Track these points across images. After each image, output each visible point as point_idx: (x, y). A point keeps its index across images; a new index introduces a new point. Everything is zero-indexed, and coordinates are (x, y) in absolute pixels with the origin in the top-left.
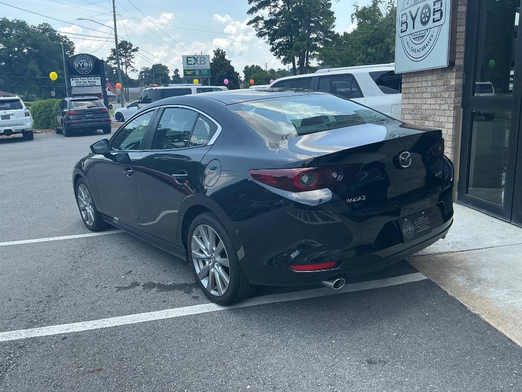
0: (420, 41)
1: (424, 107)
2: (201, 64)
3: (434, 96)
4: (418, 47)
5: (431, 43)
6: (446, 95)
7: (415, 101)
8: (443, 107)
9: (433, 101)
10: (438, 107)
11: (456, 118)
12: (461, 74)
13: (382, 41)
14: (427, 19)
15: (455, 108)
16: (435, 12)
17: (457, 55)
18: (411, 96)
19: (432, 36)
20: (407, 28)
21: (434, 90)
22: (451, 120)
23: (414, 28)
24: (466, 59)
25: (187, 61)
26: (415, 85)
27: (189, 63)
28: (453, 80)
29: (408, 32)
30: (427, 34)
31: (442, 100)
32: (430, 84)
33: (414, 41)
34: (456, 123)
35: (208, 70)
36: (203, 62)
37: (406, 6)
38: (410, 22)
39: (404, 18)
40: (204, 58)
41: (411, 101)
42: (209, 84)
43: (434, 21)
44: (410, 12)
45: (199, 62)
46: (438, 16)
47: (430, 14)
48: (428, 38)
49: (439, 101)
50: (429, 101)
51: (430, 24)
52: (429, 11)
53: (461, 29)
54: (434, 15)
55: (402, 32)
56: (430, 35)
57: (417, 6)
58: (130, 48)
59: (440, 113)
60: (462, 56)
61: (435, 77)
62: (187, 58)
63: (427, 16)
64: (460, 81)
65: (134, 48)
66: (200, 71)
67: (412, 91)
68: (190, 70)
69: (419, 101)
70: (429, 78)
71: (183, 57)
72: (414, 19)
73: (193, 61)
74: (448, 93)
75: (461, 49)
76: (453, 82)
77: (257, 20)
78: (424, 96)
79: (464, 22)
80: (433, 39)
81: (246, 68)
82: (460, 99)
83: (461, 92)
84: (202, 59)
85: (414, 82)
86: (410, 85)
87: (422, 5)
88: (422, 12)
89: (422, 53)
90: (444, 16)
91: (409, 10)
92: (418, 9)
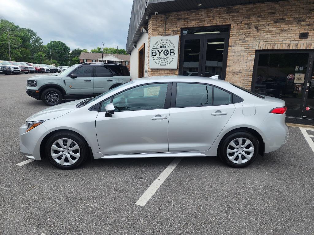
0: (164, 60)
4: (162, 62)
14: (167, 54)
19: (170, 59)
20: (156, 55)
23: (160, 55)
28: (177, 73)
30: (167, 58)
32: (166, 73)
33: (160, 59)
37: (155, 48)
38: (158, 53)
43: (170, 55)
44: (158, 50)
46: (172, 54)
48: (168, 60)
51: (169, 55)
52: (168, 52)
54: (170, 53)
55: (153, 55)
60: (179, 66)
72: (160, 53)
86: (155, 73)
87: (164, 49)
88: (164, 52)
89: (165, 64)
90: (175, 54)
91: (158, 49)
92: (162, 50)
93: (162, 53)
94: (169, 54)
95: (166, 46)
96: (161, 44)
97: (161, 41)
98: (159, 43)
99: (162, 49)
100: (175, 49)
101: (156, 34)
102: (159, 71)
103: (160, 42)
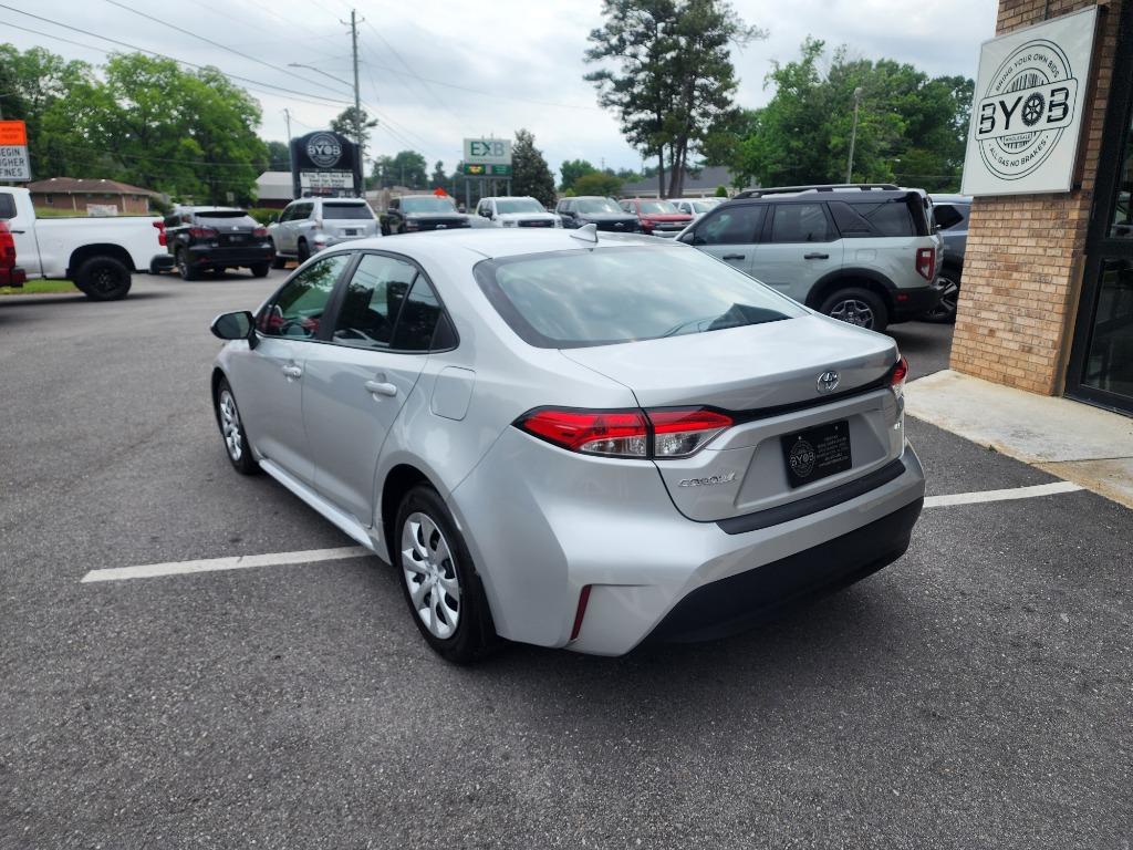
0: (1019, 150)
1: (1013, 250)
2: (496, 155)
3: (1036, 235)
4: (1012, 158)
5: (1040, 154)
6: (1060, 233)
7: (995, 241)
8: (1053, 252)
9: (1032, 242)
10: (1041, 251)
11: (1074, 270)
12: (1088, 204)
13: (815, 127)
14: (1035, 115)
15: (1073, 255)
16: (1052, 105)
17: (1086, 175)
18: (988, 232)
19: (1044, 143)
20: (993, 126)
21: (1036, 225)
22: (1066, 271)
23: (1007, 128)
24: (1098, 180)
25: (473, 149)
26: (999, 216)
27: (475, 152)
28: (1075, 213)
29: (995, 133)
30: (1034, 139)
31: (1050, 241)
32: (1028, 215)
33: (1005, 148)
34: (1073, 277)
35: (508, 167)
36: (499, 152)
37: (994, 92)
38: (1000, 116)
39: (988, 112)
40: (500, 145)
41: (986, 241)
42: (509, 192)
43: (1050, 120)
44: (1002, 104)
45: (492, 151)
46: (1058, 112)
47: (1042, 108)
48: (1036, 145)
49: (1044, 243)
50: (1025, 242)
51: (1042, 123)
52: (1042, 103)
53: (1097, 135)
54: (1050, 110)
55: (981, 132)
56: (1039, 142)
57: (1018, 94)
58: (363, 121)
59: (1044, 261)
60: (1093, 176)
61: (1039, 206)
62: (472, 143)
63: (1036, 112)
64: (1086, 214)
65: (368, 121)
66: (494, 168)
67: (992, 224)
68: (477, 166)
69: (1002, 241)
70: (1026, 206)
71: (465, 141)
72: (1008, 115)
73: (482, 150)
74: (1063, 231)
75: (1092, 165)
76: (1074, 215)
77: (600, 76)
78: (1015, 233)
79: (1100, 124)
80: (1045, 149)
81: (566, 165)
82: (1083, 241)
83: (1086, 230)
84: (499, 146)
85: (996, 211)
86: (987, 216)
87: (1026, 94)
88: (1026, 105)
89: (1021, 168)
90: (1070, 113)
91: (1001, 98)
92: (1020, 99)
93: (1017, 116)
94: (1046, 113)
95: (1035, 77)
96: (1020, 68)
97: (1021, 56)
98: (1011, 64)
99: (1015, 96)
100: (1070, 85)
101: (1014, 21)
102: (1000, 207)
103: (1017, 59)
